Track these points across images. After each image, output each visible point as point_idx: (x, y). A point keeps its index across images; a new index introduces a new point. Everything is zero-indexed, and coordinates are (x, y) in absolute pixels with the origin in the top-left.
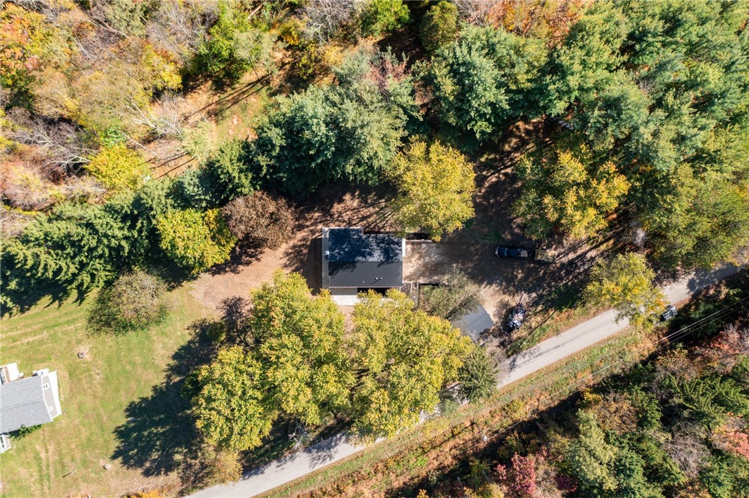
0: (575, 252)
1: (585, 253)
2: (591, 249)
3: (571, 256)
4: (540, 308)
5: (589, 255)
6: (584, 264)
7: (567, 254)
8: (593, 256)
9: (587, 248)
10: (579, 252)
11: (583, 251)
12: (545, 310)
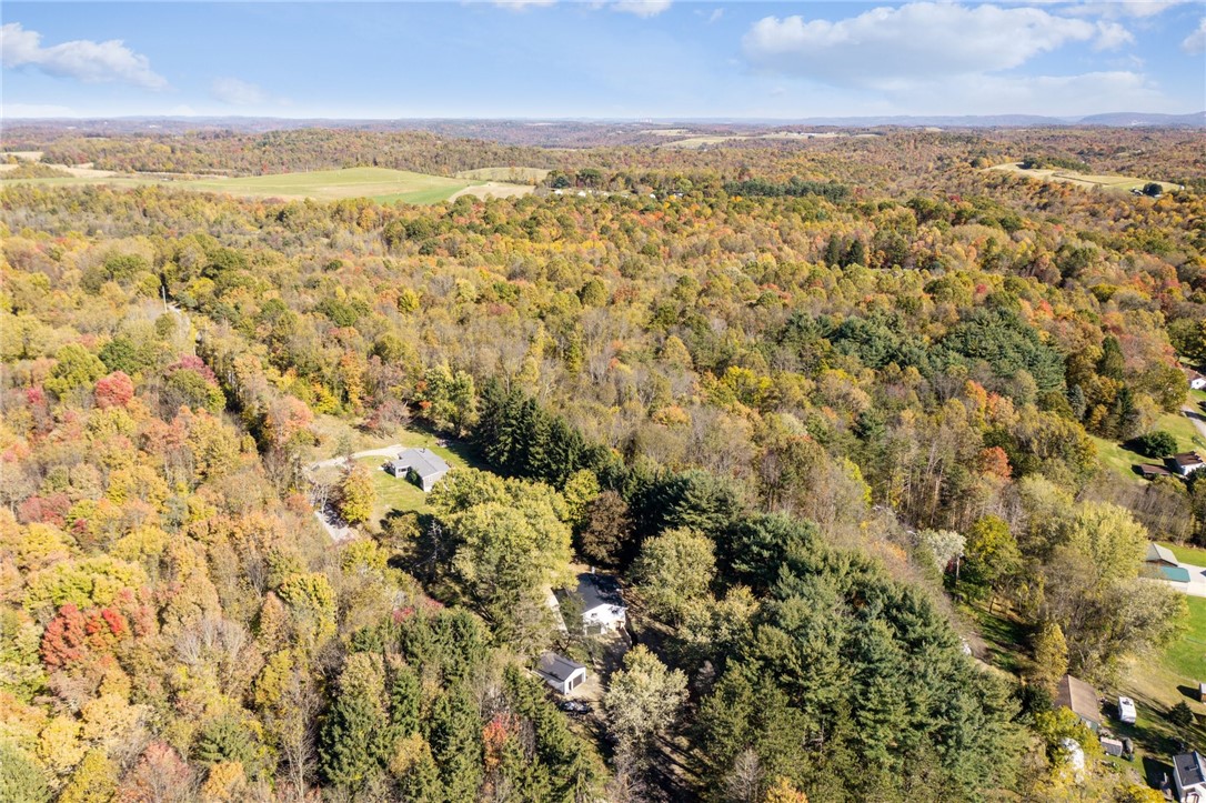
0: (672, 752)
1: (675, 762)
2: (681, 766)
3: (667, 750)
4: (594, 730)
5: (674, 767)
6: (660, 764)
7: (666, 745)
8: (676, 772)
9: (682, 762)
10: (674, 756)
11: (677, 759)
12: (595, 736)
